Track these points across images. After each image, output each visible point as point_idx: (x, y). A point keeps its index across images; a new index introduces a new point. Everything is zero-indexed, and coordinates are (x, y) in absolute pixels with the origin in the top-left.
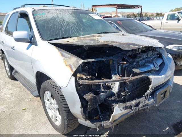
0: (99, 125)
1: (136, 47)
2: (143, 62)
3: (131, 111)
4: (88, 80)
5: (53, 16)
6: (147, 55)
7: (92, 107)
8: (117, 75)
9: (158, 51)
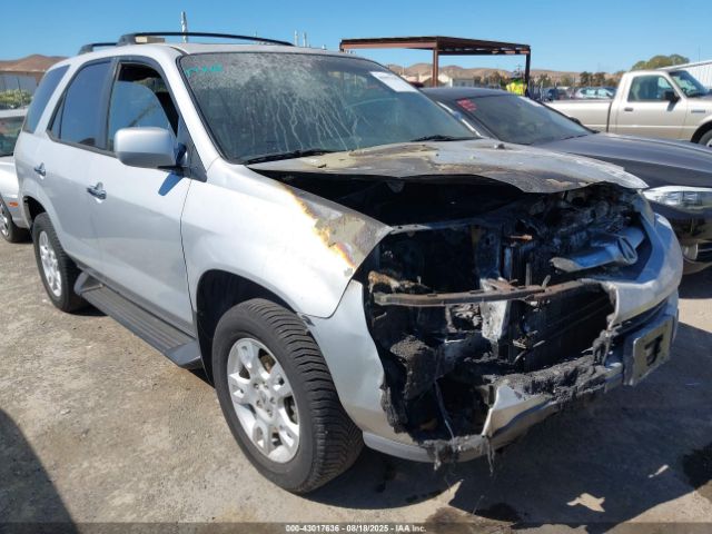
0: (441, 447)
1: (566, 183)
2: (581, 237)
3: (549, 400)
4: (407, 291)
5: (253, 78)
6: (593, 215)
7: (418, 386)
8: (501, 279)
9: (626, 204)
